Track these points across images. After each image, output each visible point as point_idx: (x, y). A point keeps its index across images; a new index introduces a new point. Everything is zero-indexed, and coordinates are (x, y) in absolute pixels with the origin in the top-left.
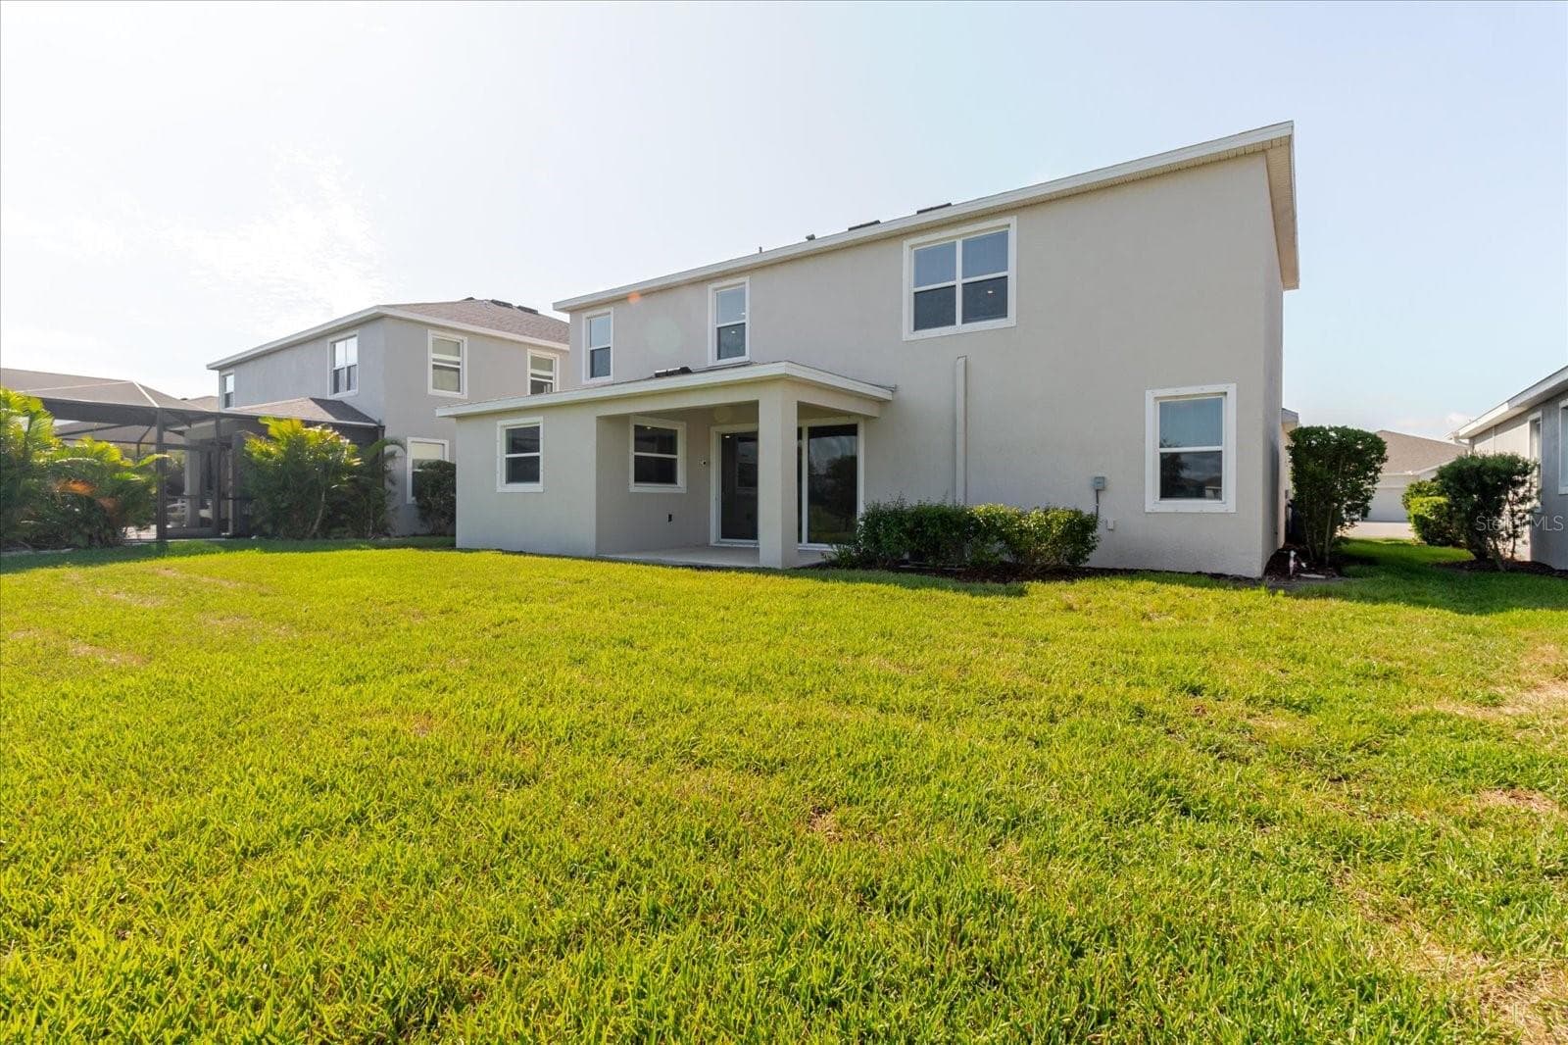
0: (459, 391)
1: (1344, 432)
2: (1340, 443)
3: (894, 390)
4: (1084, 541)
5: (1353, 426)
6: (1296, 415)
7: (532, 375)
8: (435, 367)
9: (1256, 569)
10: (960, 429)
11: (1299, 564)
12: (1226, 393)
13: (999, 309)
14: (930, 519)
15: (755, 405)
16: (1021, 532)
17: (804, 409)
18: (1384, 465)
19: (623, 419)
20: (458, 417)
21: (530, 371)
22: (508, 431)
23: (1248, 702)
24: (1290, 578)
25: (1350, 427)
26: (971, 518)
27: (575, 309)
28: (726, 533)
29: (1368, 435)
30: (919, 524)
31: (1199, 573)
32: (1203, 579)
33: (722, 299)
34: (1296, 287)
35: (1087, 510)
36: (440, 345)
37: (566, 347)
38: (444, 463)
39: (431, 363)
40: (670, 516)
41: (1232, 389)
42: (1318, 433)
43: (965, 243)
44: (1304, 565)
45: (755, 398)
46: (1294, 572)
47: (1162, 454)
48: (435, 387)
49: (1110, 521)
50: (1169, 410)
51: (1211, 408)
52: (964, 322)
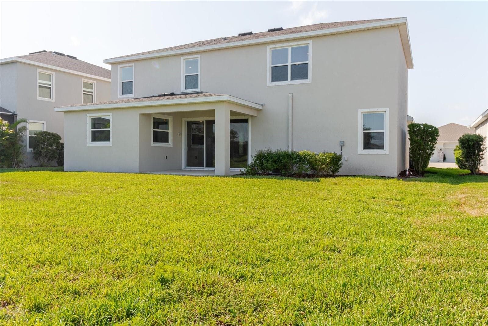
0: (50, 98)
1: (425, 125)
2: (424, 129)
3: (263, 106)
4: (337, 164)
5: (428, 124)
6: (412, 118)
7: (84, 91)
8: (40, 86)
9: (396, 174)
10: (290, 122)
11: (409, 173)
12: (385, 111)
13: (305, 76)
14: (283, 156)
15: (214, 111)
16: (316, 160)
17: (232, 113)
18: (438, 138)
19: (149, 115)
20: (65, 112)
21: (83, 89)
22: (92, 118)
23: (386, 199)
24: (407, 177)
25: (427, 124)
26: (298, 155)
27: (115, 63)
28: (189, 164)
29: (433, 127)
30: (279, 158)
31: (376, 176)
32: (377, 177)
33: (188, 63)
34: (412, 68)
35: (338, 154)
36: (42, 76)
37: (110, 80)
38: (44, 132)
39: (38, 85)
40: (166, 156)
41: (387, 110)
42: (417, 126)
43: (292, 49)
44: (411, 173)
45: (214, 109)
46: (408, 176)
47: (364, 133)
48: (40, 96)
49: (346, 157)
50: (366, 116)
51: (381, 116)
52: (291, 80)
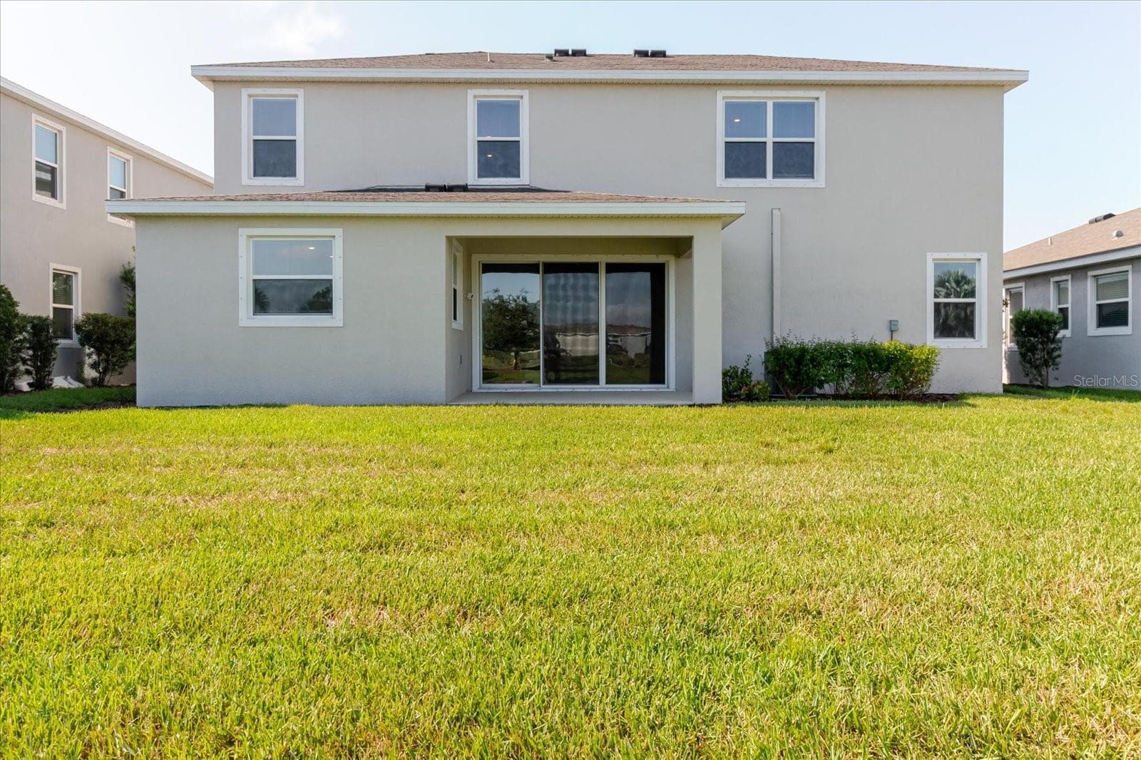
12: (979, 260)
13: (806, 170)
40: (461, 357)
41: (984, 257)
43: (775, 105)
45: (689, 235)
47: (935, 303)
52: (774, 177)
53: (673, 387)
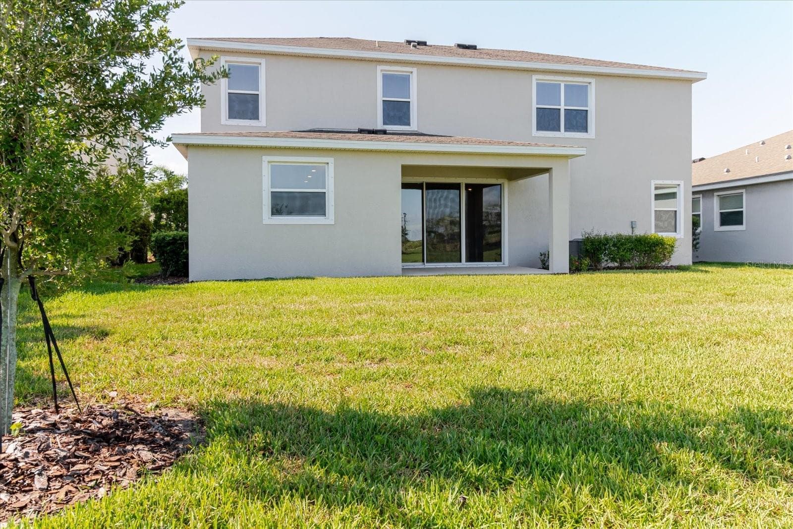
12: (679, 185)
41: (682, 183)
43: (565, 86)
45: (549, 167)
52: (565, 131)
53: (507, 264)
